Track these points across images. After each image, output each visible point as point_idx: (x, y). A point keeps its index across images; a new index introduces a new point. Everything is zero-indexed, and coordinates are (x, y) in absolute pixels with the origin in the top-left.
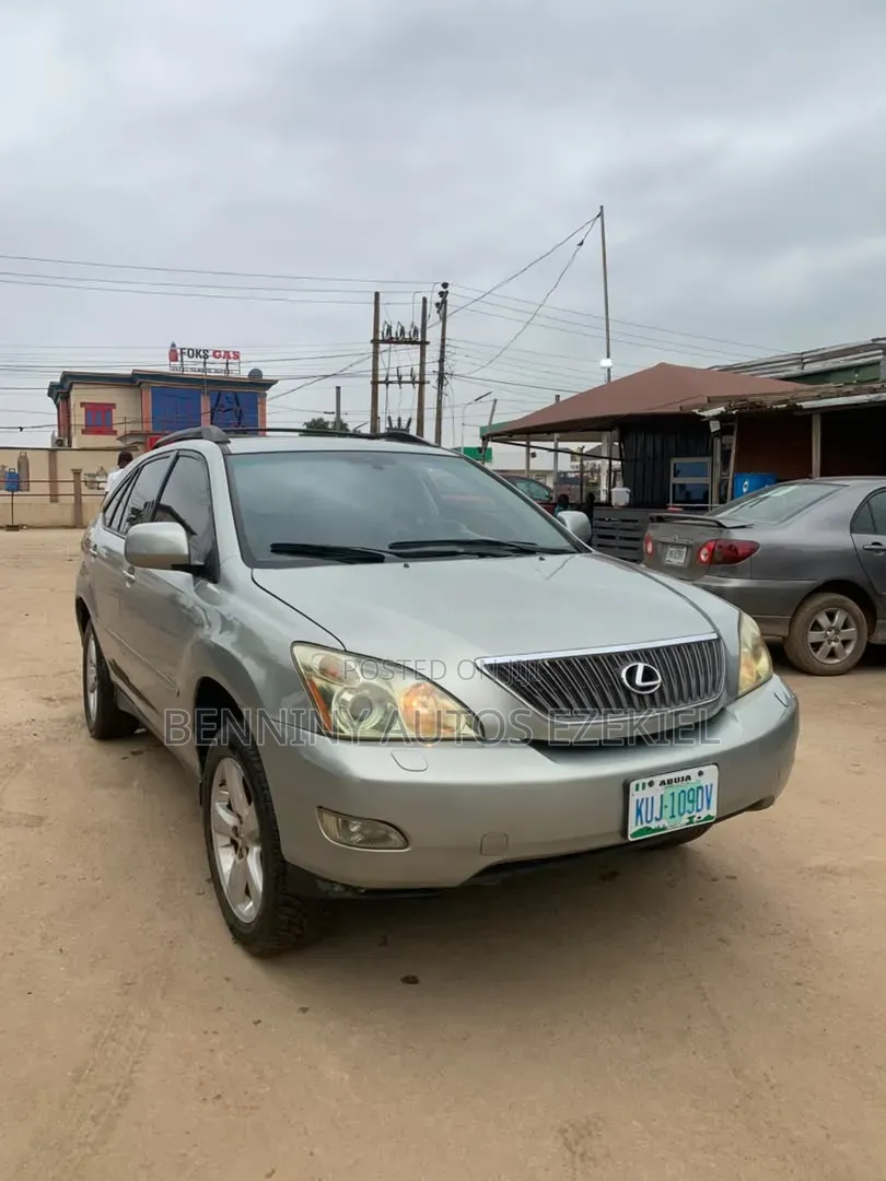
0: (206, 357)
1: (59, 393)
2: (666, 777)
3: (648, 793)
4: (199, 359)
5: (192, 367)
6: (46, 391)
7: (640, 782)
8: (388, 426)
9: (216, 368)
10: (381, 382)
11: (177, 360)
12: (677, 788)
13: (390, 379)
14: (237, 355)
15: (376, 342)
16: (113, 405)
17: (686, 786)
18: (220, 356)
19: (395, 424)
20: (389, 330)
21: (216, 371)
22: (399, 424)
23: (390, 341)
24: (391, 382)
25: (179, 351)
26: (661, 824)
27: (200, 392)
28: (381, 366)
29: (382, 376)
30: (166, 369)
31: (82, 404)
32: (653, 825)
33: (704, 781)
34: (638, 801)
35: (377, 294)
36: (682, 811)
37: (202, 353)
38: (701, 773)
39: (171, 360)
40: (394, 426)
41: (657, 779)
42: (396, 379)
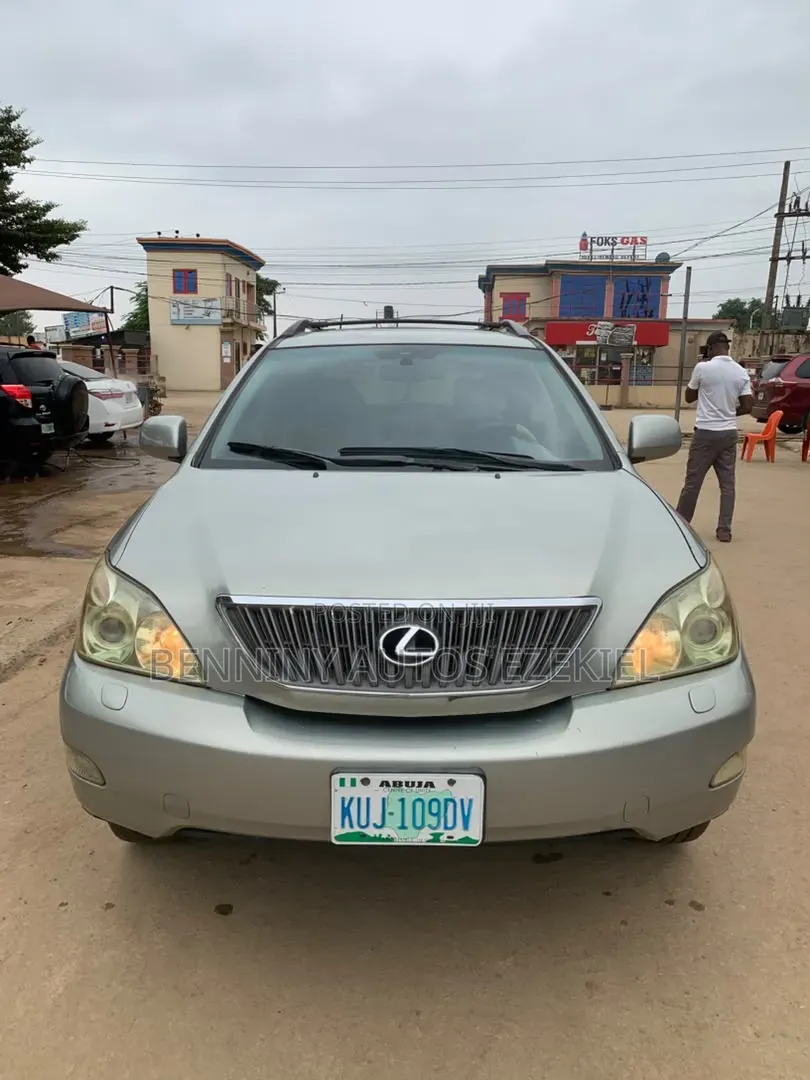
0: (614, 244)
1: (486, 284)
2: (391, 778)
3: (361, 791)
4: (607, 247)
5: (600, 254)
6: (477, 284)
7: (348, 777)
8: (785, 305)
9: (623, 254)
10: (782, 259)
11: (586, 249)
12: (410, 795)
13: (793, 254)
14: (644, 241)
15: (780, 216)
16: (528, 294)
17: (427, 795)
18: (628, 242)
19: (793, 302)
20: (797, 202)
21: (623, 257)
22: (798, 302)
23: (798, 213)
24: (794, 258)
25: (589, 240)
26: (385, 833)
27: (606, 277)
28: (783, 240)
29: (784, 251)
30: (576, 258)
31: (502, 295)
32: (371, 832)
33: (457, 793)
34: (343, 800)
35: (787, 164)
36: (419, 824)
37: (610, 241)
38: (451, 782)
39: (581, 249)
40: (792, 305)
41: (376, 779)
42: (801, 254)
